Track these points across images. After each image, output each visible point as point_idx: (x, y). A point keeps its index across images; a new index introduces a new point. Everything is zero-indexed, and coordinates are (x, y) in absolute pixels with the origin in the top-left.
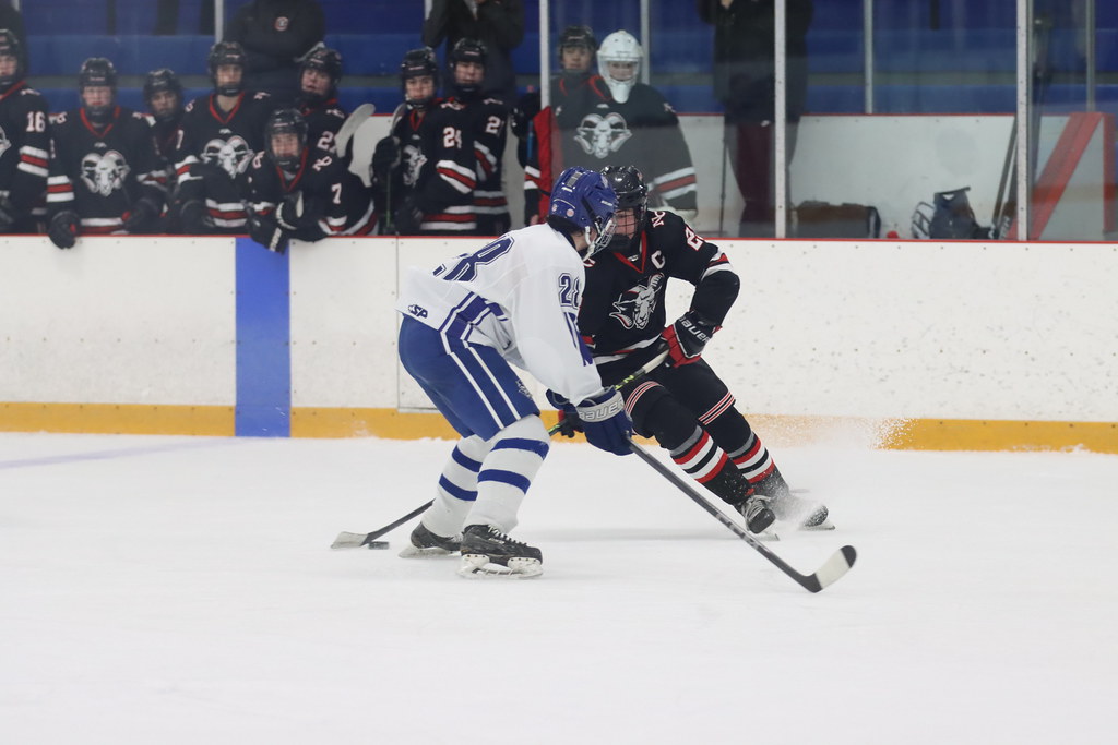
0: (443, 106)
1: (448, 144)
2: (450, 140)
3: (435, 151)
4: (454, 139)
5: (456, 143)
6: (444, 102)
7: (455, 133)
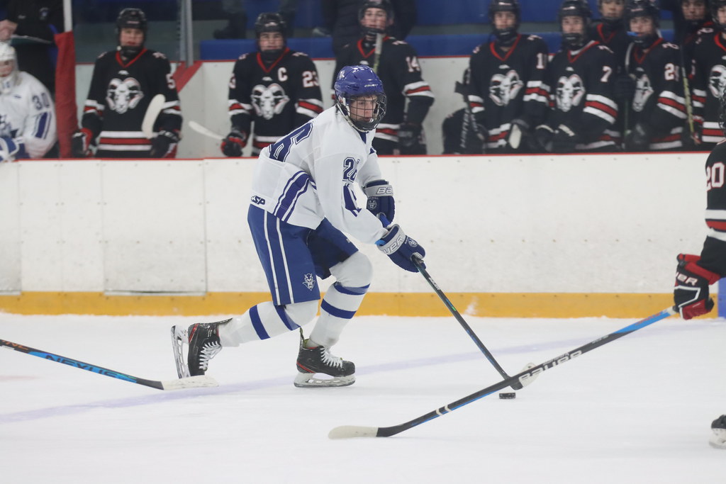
0: (665, 46)
1: (669, 78)
2: (670, 74)
3: (659, 84)
4: (673, 73)
5: (675, 76)
6: (665, 42)
7: (675, 69)
